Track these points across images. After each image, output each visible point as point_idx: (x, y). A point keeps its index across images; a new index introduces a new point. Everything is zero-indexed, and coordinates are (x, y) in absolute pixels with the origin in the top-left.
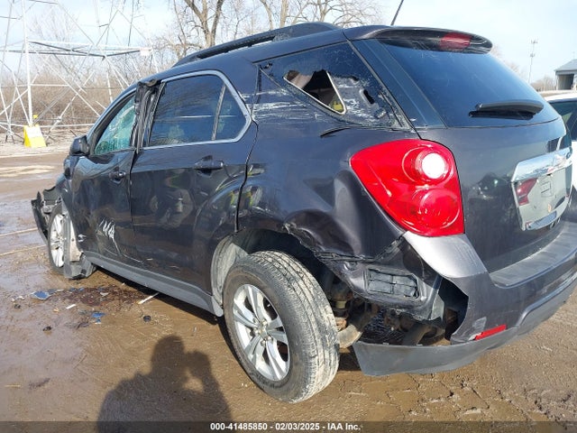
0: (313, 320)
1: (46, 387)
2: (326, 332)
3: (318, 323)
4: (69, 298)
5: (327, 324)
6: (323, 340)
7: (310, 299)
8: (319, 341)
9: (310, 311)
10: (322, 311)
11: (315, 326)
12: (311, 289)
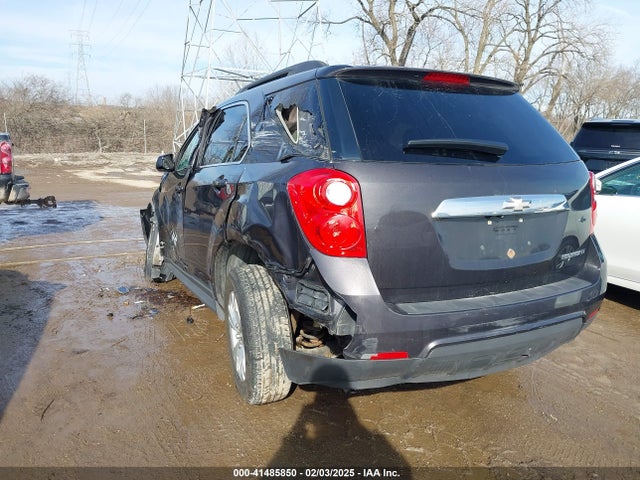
0: (264, 325)
1: (83, 355)
2: (276, 340)
3: (268, 329)
4: (142, 295)
5: (279, 333)
6: (271, 347)
7: (267, 308)
8: (266, 347)
9: (262, 318)
10: (276, 320)
11: (263, 332)
12: (271, 301)
